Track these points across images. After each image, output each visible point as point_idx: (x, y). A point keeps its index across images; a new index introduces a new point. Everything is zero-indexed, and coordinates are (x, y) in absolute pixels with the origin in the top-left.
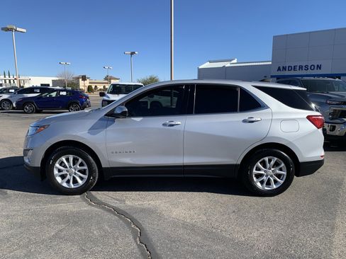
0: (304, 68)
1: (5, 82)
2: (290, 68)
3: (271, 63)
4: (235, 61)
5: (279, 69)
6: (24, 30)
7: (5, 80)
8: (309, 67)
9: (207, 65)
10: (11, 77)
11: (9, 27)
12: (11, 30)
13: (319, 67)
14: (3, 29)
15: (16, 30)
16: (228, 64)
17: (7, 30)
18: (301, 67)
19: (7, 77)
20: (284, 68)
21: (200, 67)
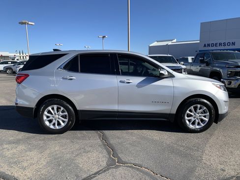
0: (223, 44)
1: (20, 58)
2: (213, 45)
3: (199, 42)
4: (175, 41)
5: (205, 46)
6: (33, 24)
7: (20, 57)
8: (226, 44)
9: (155, 44)
10: (24, 54)
11: (24, 21)
12: (25, 23)
13: (234, 44)
14: (20, 23)
15: (28, 24)
16: (170, 43)
17: (22, 23)
18: (220, 44)
19: (21, 54)
20: (209, 45)
21: (151, 45)
